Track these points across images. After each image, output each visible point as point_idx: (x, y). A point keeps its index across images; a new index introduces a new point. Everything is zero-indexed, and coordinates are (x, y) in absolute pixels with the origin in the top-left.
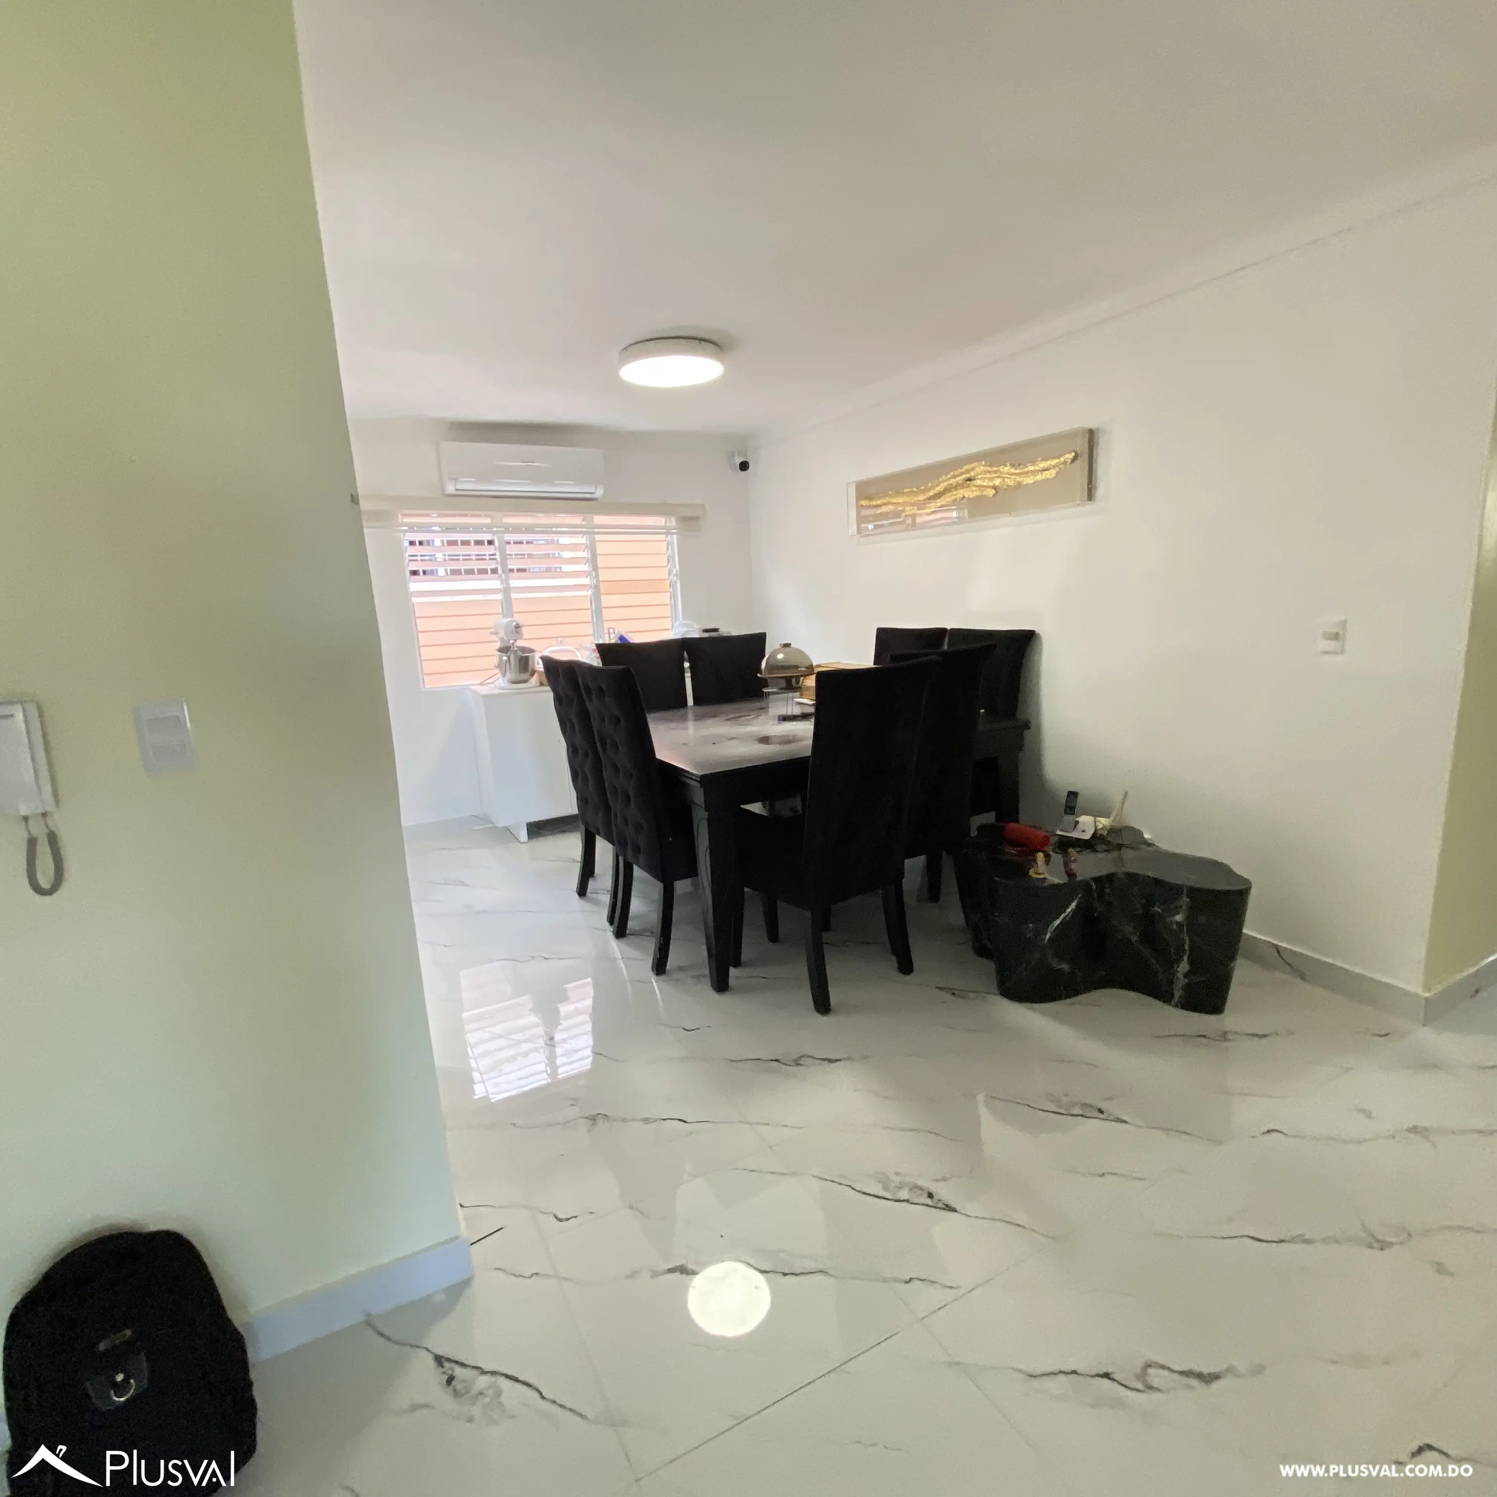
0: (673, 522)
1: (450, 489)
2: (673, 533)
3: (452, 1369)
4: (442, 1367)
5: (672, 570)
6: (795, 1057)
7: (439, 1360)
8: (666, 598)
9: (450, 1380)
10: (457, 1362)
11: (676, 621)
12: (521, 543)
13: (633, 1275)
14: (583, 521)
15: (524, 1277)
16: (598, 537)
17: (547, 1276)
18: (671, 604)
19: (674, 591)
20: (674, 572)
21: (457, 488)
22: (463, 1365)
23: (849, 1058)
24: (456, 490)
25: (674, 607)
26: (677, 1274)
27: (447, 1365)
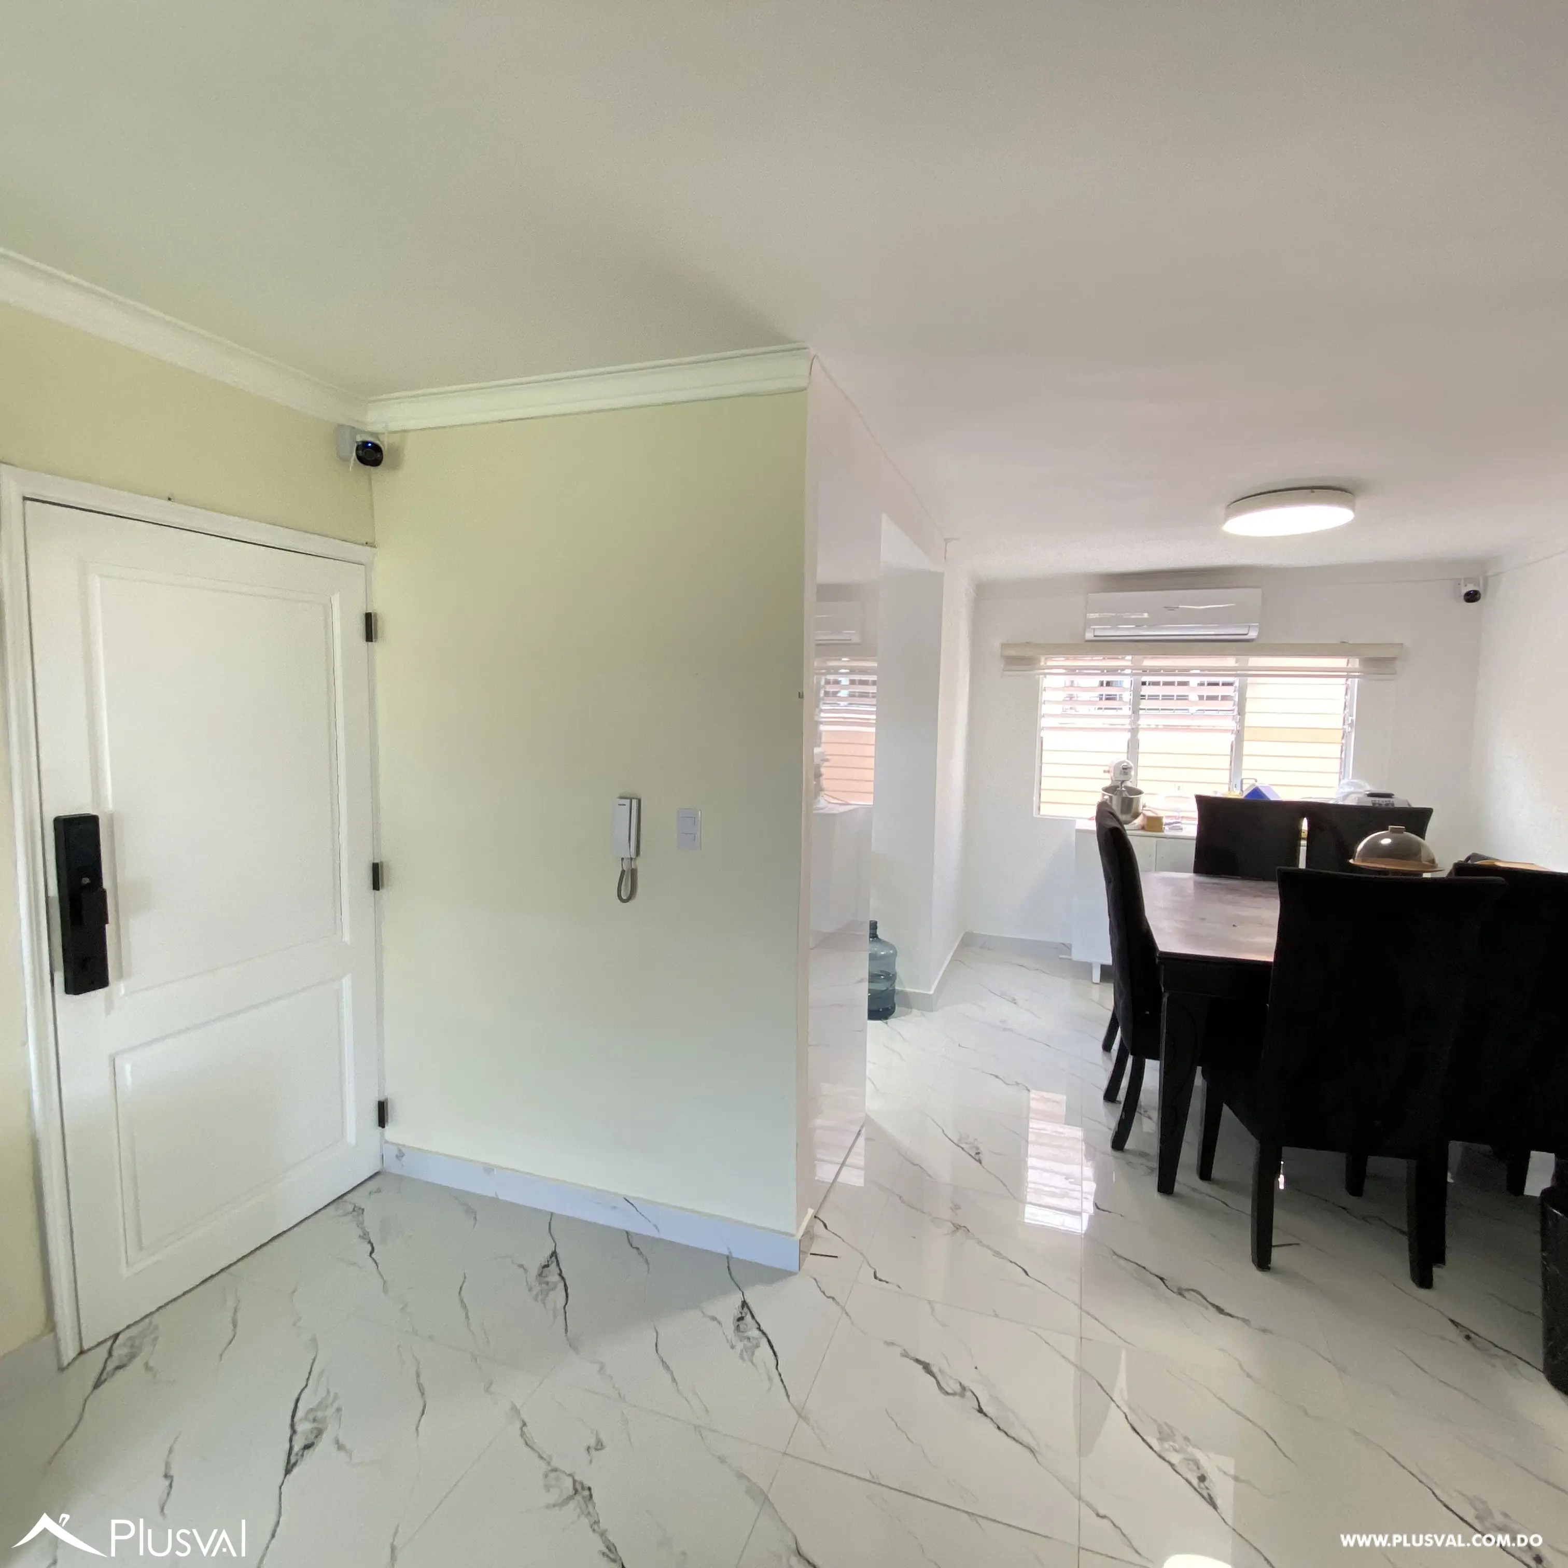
0: (1355, 663)
1: (1089, 636)
2: (1354, 677)
3: (746, 1314)
4: (743, 1309)
5: (1348, 719)
6: (1185, 1286)
7: (744, 1304)
8: (1335, 750)
9: (741, 1319)
10: (751, 1313)
11: (1344, 778)
12: (1217, 684)
13: (891, 1344)
14: (1236, 663)
15: (824, 1294)
16: (1250, 680)
17: (838, 1304)
18: (1341, 758)
19: (1346, 743)
20: (1350, 722)
21: (1095, 634)
22: (753, 1317)
23: (1245, 1321)
24: (1095, 636)
25: (1343, 762)
26: (920, 1367)
27: (746, 1310)
